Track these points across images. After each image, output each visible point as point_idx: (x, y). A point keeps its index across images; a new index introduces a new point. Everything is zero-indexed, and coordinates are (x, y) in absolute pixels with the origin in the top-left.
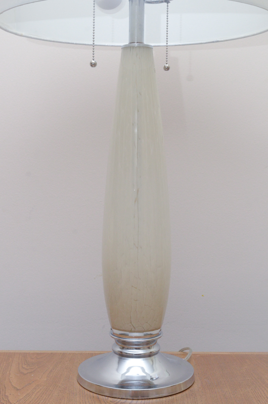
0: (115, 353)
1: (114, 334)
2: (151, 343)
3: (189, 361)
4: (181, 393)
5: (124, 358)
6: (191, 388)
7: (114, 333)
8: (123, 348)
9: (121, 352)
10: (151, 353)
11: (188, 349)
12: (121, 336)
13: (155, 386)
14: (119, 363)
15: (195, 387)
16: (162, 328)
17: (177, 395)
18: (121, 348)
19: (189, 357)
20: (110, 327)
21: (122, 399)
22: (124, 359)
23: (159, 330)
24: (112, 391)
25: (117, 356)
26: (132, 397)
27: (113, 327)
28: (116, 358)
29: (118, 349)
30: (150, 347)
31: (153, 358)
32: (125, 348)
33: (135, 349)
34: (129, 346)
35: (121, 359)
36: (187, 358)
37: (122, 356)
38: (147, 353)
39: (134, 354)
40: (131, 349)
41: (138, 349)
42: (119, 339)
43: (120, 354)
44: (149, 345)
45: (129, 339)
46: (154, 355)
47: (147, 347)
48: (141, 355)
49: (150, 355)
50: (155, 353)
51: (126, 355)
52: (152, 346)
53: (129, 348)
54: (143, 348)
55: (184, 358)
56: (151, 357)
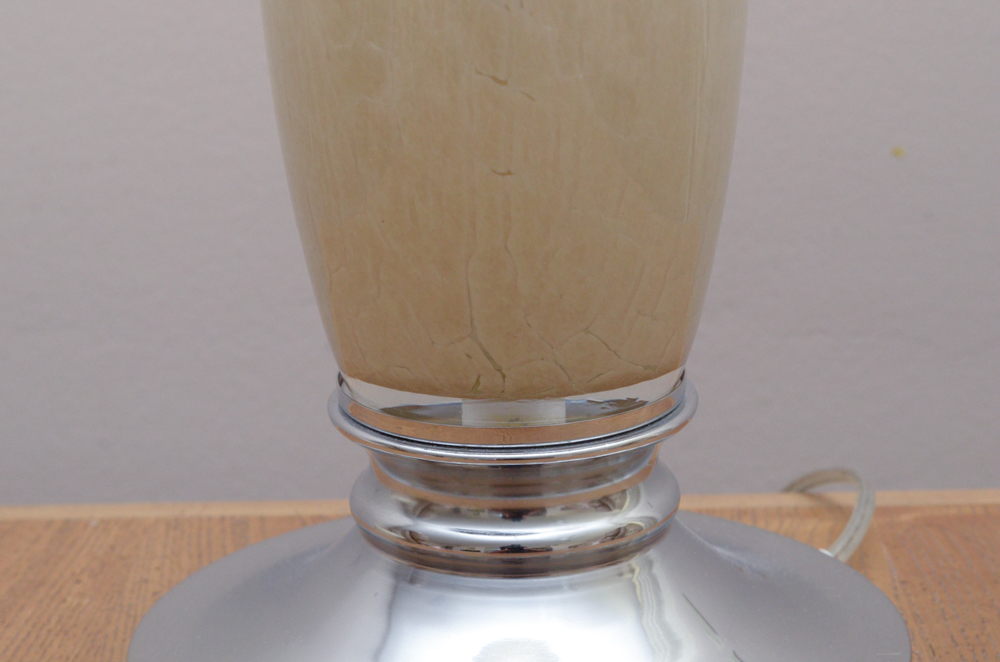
2: (617, 472)
3: (860, 560)
5: (428, 574)
7: (356, 406)
8: (425, 509)
9: (414, 537)
10: (617, 534)
11: (843, 476)
12: (406, 428)
14: (392, 608)
16: (690, 367)
18: (406, 510)
19: (858, 539)
20: (334, 369)
22: (432, 585)
23: (675, 375)
25: (388, 560)
27: (353, 367)
28: (378, 577)
29: (391, 517)
30: (613, 497)
31: (637, 570)
32: (435, 508)
33: (504, 517)
34: (465, 493)
35: (412, 581)
36: (844, 548)
37: (419, 563)
38: (595, 540)
39: (503, 548)
40: (481, 514)
41: (524, 517)
42: (395, 448)
43: (402, 548)
44: (608, 484)
45: (464, 447)
46: (642, 546)
47: (593, 501)
48: (549, 550)
49: (611, 549)
50: (649, 533)
51: (444, 557)
52: (624, 492)
53: (463, 508)
54: (563, 509)
55: (827, 548)
56: (620, 562)
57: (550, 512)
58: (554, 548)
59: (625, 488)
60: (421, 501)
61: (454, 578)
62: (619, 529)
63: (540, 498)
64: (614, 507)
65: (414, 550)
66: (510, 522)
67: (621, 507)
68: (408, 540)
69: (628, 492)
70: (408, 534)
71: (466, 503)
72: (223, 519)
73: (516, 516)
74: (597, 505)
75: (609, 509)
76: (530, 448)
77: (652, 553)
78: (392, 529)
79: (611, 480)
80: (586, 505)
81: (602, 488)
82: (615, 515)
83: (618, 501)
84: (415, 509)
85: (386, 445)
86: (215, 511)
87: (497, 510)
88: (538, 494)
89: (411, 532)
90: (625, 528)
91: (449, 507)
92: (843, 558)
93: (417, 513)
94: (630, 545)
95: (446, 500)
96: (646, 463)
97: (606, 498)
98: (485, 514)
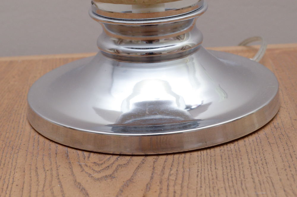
0: (105, 54)
1: (98, 13)
4: (256, 135)
5: (122, 63)
6: (275, 122)
7: (98, 11)
8: (120, 42)
9: (117, 51)
11: (257, 39)
13: (195, 123)
14: (112, 75)
15: (284, 118)
17: (246, 139)
18: (115, 43)
21: (120, 155)
22: (123, 66)
24: (100, 139)
25: (110, 60)
26: (143, 149)
29: (111, 46)
30: (181, 36)
31: (188, 60)
32: (124, 41)
33: (146, 43)
34: (133, 36)
35: (118, 65)
36: (257, 58)
37: (119, 60)
38: (175, 50)
39: (146, 54)
40: (139, 42)
41: (153, 42)
42: (111, 22)
43: (114, 56)
44: (179, 32)
45: (132, 20)
46: (190, 53)
47: (175, 37)
48: (161, 53)
49: (180, 53)
50: (193, 48)
51: (128, 57)
52: (184, 34)
53: (133, 40)
54: (165, 40)
55: (252, 58)
56: (184, 57)
57: (161, 41)
58: (163, 53)
59: (184, 33)
60: (119, 39)
61: (130, 64)
62: (183, 47)
63: (157, 36)
64: (181, 39)
65: (118, 56)
66: (149, 44)
67: (183, 39)
68: (115, 53)
69: (185, 34)
70: (116, 51)
71: (134, 39)
72: (60, 59)
73: (150, 42)
74: (176, 38)
75: (180, 40)
76: (153, 19)
77: (193, 56)
78: (111, 49)
79: (179, 30)
80: (172, 38)
81: (177, 33)
82: (182, 42)
83: (182, 37)
84: (118, 42)
85: (108, 21)
86: (58, 57)
87: (144, 41)
88: (157, 35)
89: (117, 50)
90: (185, 46)
91: (128, 40)
92: (257, 61)
93: (119, 43)
94: (187, 52)
95: (127, 38)
96: (191, 25)
97: (179, 36)
98: (140, 42)
